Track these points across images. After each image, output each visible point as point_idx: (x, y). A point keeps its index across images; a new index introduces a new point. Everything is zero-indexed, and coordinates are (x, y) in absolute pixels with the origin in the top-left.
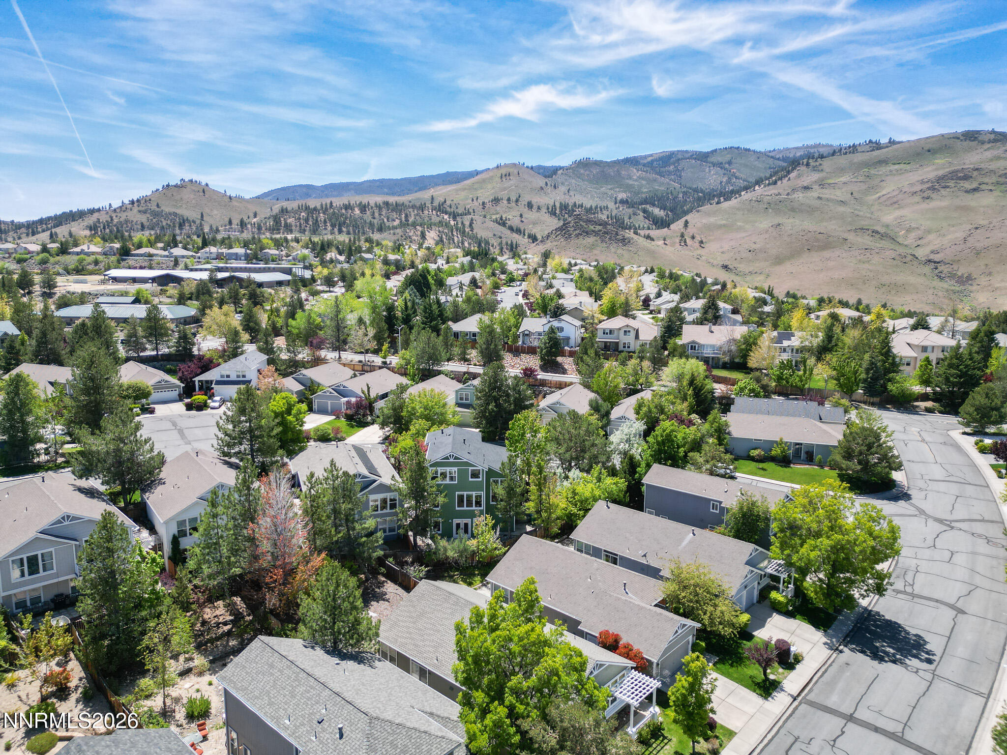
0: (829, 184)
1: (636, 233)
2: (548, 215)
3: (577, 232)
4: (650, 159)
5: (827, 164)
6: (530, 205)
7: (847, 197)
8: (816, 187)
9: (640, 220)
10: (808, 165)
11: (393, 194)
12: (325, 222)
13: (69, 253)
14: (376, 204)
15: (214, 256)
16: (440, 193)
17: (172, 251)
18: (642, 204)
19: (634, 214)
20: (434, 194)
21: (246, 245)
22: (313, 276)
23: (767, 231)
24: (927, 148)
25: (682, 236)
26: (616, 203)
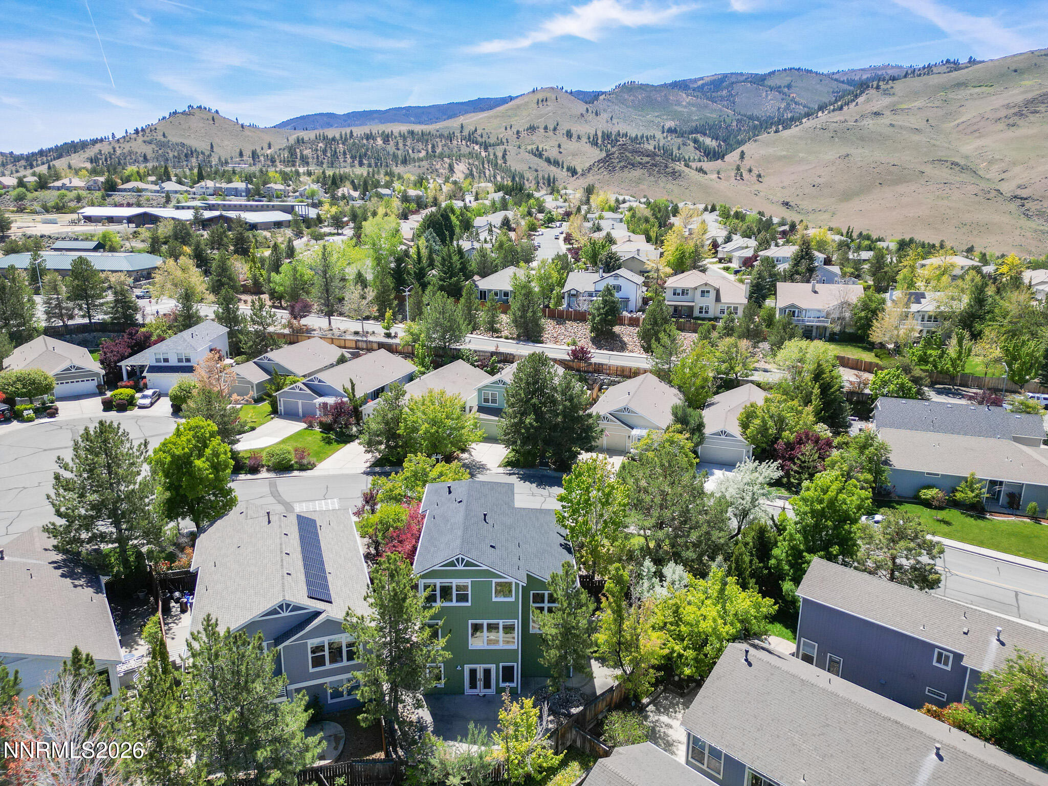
0: (902, 110)
1: (687, 166)
2: (589, 145)
3: (622, 164)
4: (700, 83)
5: (898, 86)
6: (569, 135)
7: (921, 124)
8: (887, 113)
9: (690, 151)
10: (878, 88)
11: (420, 123)
12: (345, 153)
13: (49, 188)
14: (400, 133)
15: (211, 191)
16: (471, 121)
17: (163, 185)
18: (692, 133)
19: (684, 144)
20: (464, 122)
21: (248, 179)
22: (319, 216)
23: (833, 163)
24: (1014, 68)
25: (738, 169)
26: (663, 132)
